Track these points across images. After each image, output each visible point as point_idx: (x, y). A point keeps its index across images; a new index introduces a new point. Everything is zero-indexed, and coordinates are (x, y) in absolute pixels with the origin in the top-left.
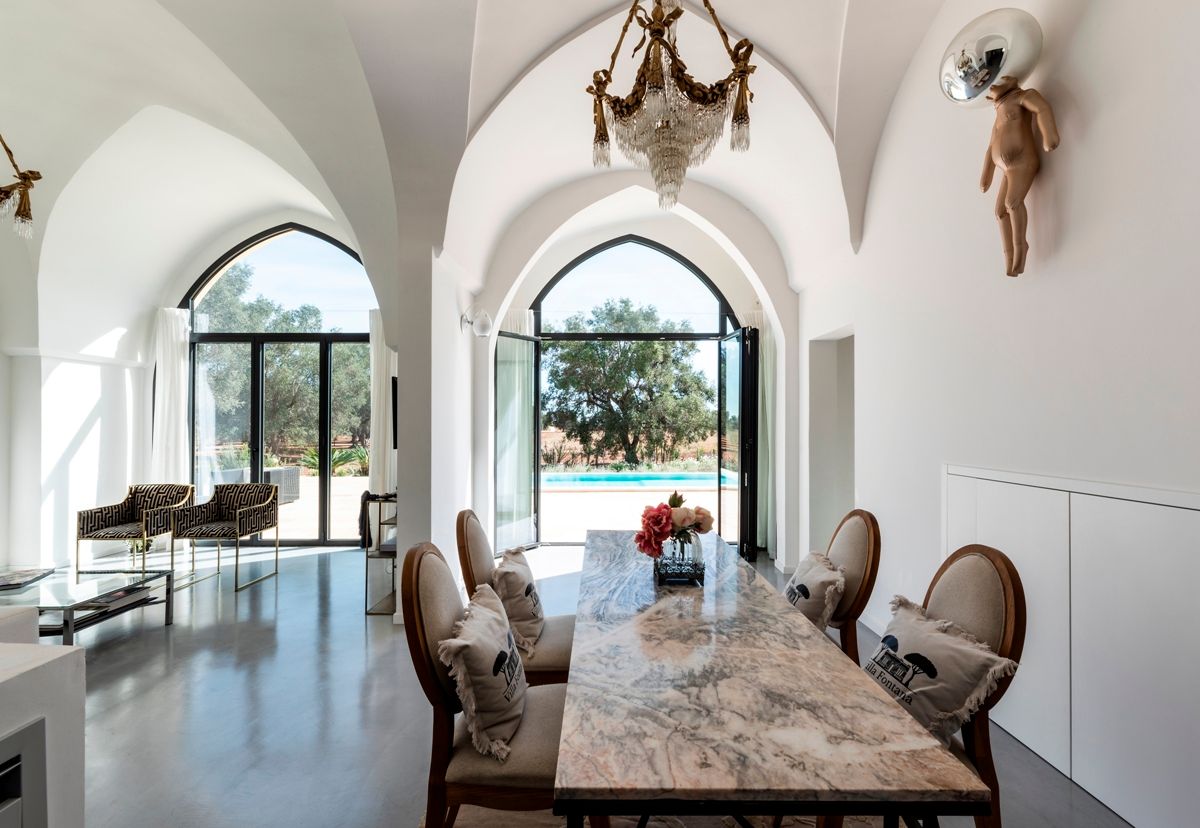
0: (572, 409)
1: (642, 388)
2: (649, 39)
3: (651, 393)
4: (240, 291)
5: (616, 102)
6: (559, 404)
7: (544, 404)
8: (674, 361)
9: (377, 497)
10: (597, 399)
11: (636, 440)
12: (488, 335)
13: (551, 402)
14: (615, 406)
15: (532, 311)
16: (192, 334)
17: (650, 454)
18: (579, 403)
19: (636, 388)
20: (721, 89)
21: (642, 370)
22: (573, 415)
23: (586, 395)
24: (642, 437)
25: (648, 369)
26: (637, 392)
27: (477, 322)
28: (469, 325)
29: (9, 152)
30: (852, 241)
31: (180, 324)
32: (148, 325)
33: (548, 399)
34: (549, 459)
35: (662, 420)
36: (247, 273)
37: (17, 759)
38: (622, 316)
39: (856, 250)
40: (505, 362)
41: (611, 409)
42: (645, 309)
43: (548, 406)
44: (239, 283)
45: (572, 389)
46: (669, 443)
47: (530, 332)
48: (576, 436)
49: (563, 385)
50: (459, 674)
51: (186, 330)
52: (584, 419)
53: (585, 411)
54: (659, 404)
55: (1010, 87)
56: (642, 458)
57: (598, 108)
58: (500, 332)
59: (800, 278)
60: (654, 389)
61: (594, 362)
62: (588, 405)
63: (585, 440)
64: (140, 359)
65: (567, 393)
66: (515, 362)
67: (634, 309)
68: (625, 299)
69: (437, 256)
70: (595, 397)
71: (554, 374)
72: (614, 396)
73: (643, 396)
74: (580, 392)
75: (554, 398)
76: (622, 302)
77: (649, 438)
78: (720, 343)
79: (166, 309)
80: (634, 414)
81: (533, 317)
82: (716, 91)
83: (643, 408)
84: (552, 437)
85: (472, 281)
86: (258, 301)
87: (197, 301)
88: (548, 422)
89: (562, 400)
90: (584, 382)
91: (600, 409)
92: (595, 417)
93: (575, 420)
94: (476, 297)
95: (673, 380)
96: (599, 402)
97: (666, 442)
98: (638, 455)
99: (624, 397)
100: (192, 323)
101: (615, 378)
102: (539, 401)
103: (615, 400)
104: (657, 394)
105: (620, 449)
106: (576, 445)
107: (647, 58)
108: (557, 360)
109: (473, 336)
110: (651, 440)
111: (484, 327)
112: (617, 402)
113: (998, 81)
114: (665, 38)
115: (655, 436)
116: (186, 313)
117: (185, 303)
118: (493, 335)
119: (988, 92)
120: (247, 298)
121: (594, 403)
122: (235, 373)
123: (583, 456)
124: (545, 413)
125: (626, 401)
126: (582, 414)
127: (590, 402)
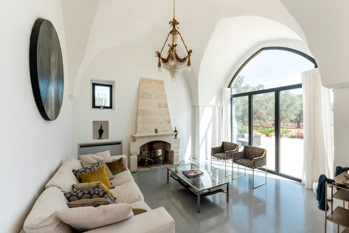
4: (241, 83)
16: (231, 95)
29: (186, 47)
31: (228, 93)
32: (221, 94)
36: (243, 78)
44: (241, 81)
51: (230, 94)
64: (219, 104)
79: (225, 89)
86: (246, 85)
87: (232, 85)
100: (231, 92)
116: (230, 89)
117: (229, 86)
120: (243, 85)
122: (240, 106)
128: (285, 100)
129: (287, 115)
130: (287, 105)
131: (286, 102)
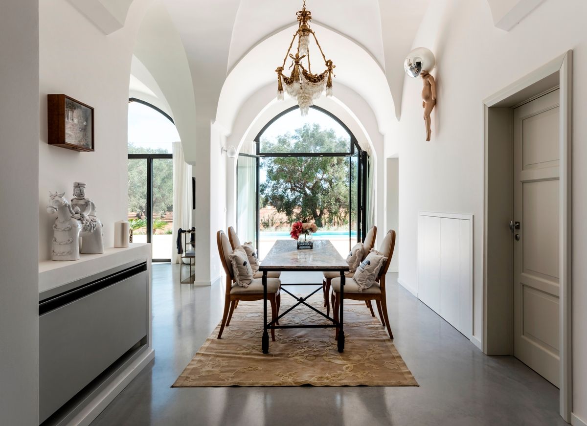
0: (280, 194)
1: (326, 180)
2: (294, 64)
3: (331, 183)
5: (285, 79)
6: (273, 191)
7: (262, 191)
8: (345, 162)
9: (185, 231)
10: (297, 187)
11: (322, 213)
12: (234, 157)
13: (267, 189)
14: (308, 192)
15: (255, 142)
17: (330, 221)
18: (286, 189)
19: (321, 180)
20: (321, 77)
21: (324, 169)
22: (281, 198)
23: (290, 184)
24: (325, 211)
25: (328, 168)
26: (322, 182)
27: (229, 151)
28: (225, 152)
30: (396, 116)
33: (266, 187)
34: (266, 225)
35: (337, 200)
37: (146, 262)
38: (314, 134)
39: (399, 120)
40: (242, 167)
41: (305, 194)
42: (328, 130)
43: (265, 192)
45: (281, 181)
46: (343, 215)
47: (254, 153)
48: (283, 211)
49: (276, 178)
50: (234, 263)
52: (289, 200)
53: (290, 195)
54: (336, 190)
55: (425, 74)
56: (325, 224)
57: (279, 78)
58: (239, 153)
59: (383, 128)
60: (333, 181)
61: (294, 164)
62: (291, 191)
63: (289, 213)
65: (278, 183)
66: (246, 167)
67: (321, 130)
68: (316, 124)
69: (213, 123)
70: (296, 186)
71: (270, 172)
72: (307, 185)
73: (326, 185)
74: (287, 182)
75: (269, 187)
76: (315, 125)
77: (330, 212)
78: (350, 158)
80: (320, 196)
81: (255, 145)
82: (319, 78)
83: (326, 192)
84: (268, 212)
85: (227, 131)
88: (265, 202)
89: (275, 188)
90: (289, 176)
91: (298, 194)
92: (295, 198)
93: (283, 201)
94: (228, 138)
95: (345, 175)
96: (298, 189)
97: (341, 214)
98: (323, 222)
99: (314, 186)
101: (308, 174)
102: (259, 189)
103: (308, 188)
104: (335, 184)
105: (312, 219)
106: (283, 216)
107: (294, 69)
108: (271, 163)
109: (227, 157)
110: (331, 213)
111: (233, 153)
112: (309, 189)
113: (421, 72)
114: (300, 63)
115: (333, 211)
118: (236, 156)
119: (420, 75)
121: (294, 190)
123: (288, 223)
124: (263, 196)
125: (316, 188)
126: (287, 196)
127: (292, 189)
128: (160, 168)
129: (163, 196)
130: (162, 178)
131: (161, 171)
